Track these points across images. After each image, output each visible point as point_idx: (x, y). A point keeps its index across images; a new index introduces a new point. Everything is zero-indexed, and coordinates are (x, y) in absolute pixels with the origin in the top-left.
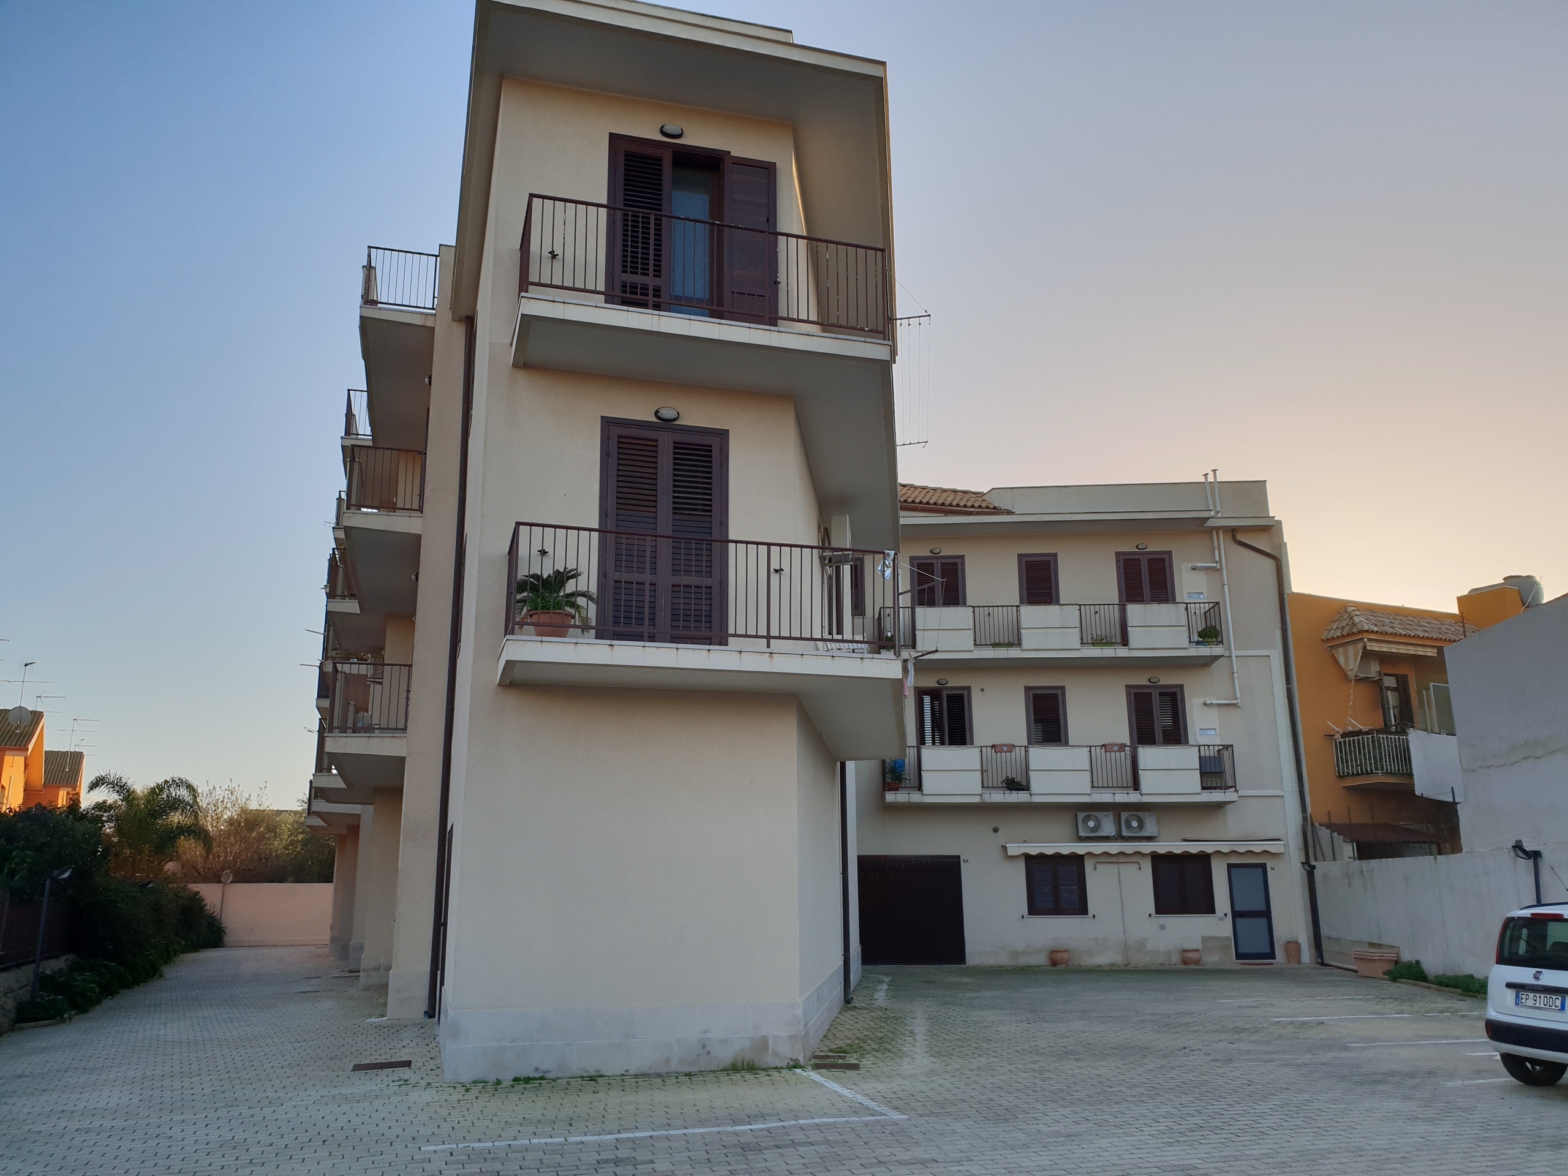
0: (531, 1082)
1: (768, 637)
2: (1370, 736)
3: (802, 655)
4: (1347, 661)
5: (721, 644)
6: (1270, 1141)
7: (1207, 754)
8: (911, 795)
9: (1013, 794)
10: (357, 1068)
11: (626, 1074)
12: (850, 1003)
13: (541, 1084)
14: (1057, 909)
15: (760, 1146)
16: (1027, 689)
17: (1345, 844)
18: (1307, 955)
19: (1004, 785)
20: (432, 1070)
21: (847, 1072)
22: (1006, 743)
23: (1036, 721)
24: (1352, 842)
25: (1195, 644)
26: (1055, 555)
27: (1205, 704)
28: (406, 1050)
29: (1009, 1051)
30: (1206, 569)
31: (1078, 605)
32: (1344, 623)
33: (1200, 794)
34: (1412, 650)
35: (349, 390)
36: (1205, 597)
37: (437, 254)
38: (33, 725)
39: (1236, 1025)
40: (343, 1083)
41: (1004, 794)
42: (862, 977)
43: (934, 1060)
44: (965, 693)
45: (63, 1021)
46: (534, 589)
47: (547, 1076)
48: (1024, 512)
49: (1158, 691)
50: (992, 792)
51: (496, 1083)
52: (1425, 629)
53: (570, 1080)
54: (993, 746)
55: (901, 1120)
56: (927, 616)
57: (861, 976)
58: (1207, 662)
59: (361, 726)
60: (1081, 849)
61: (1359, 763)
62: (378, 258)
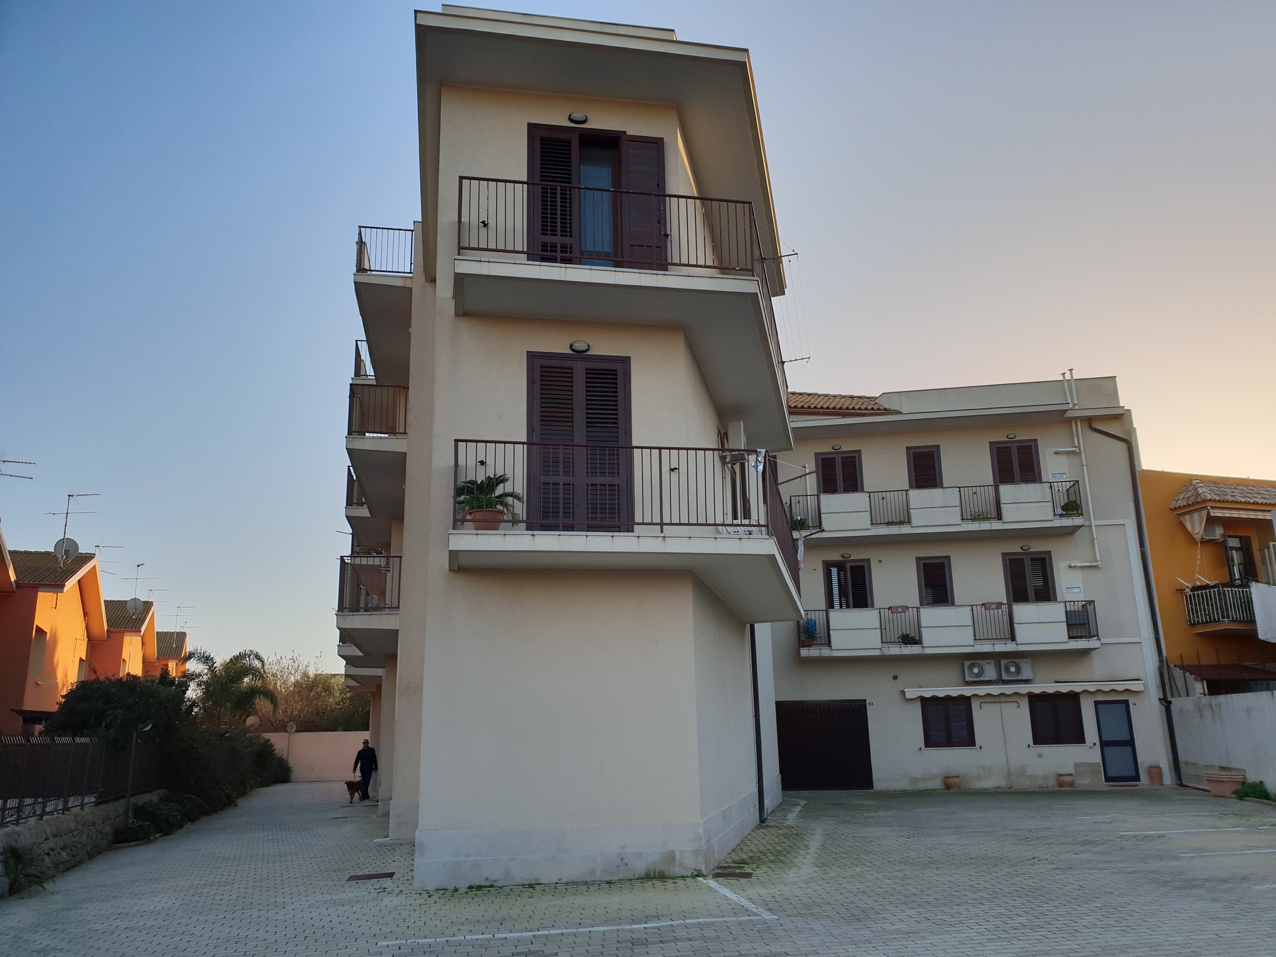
0: (483, 889)
1: (662, 524)
2: (1216, 589)
3: (690, 538)
4: (1193, 526)
5: (628, 531)
6: (1081, 938)
7: (1072, 609)
8: (821, 650)
9: (908, 648)
10: (352, 878)
11: (559, 882)
12: (764, 823)
13: (489, 891)
14: (949, 741)
15: (647, 941)
16: (918, 559)
17: (1195, 682)
18: (1168, 778)
19: (900, 640)
20: (408, 880)
21: (740, 880)
22: (901, 605)
23: (926, 586)
24: (1202, 680)
25: (1059, 516)
26: (938, 447)
27: (1070, 567)
28: (394, 864)
29: (883, 862)
30: (1068, 453)
31: (958, 487)
32: (1189, 494)
33: (1067, 642)
34: (1252, 515)
35: (356, 341)
36: (1068, 476)
37: (413, 229)
38: (145, 612)
39: (1086, 838)
40: (337, 890)
41: (900, 647)
42: (783, 801)
43: (817, 869)
44: (866, 564)
45: (149, 842)
46: (470, 492)
47: (495, 884)
48: (910, 410)
49: (1029, 557)
50: (890, 646)
51: (454, 890)
52: (1264, 496)
53: (512, 887)
54: (890, 608)
55: (770, 919)
56: (830, 501)
57: (782, 799)
58: (1071, 531)
59: (371, 606)
60: (968, 691)
61: (1207, 613)
62: (367, 235)
